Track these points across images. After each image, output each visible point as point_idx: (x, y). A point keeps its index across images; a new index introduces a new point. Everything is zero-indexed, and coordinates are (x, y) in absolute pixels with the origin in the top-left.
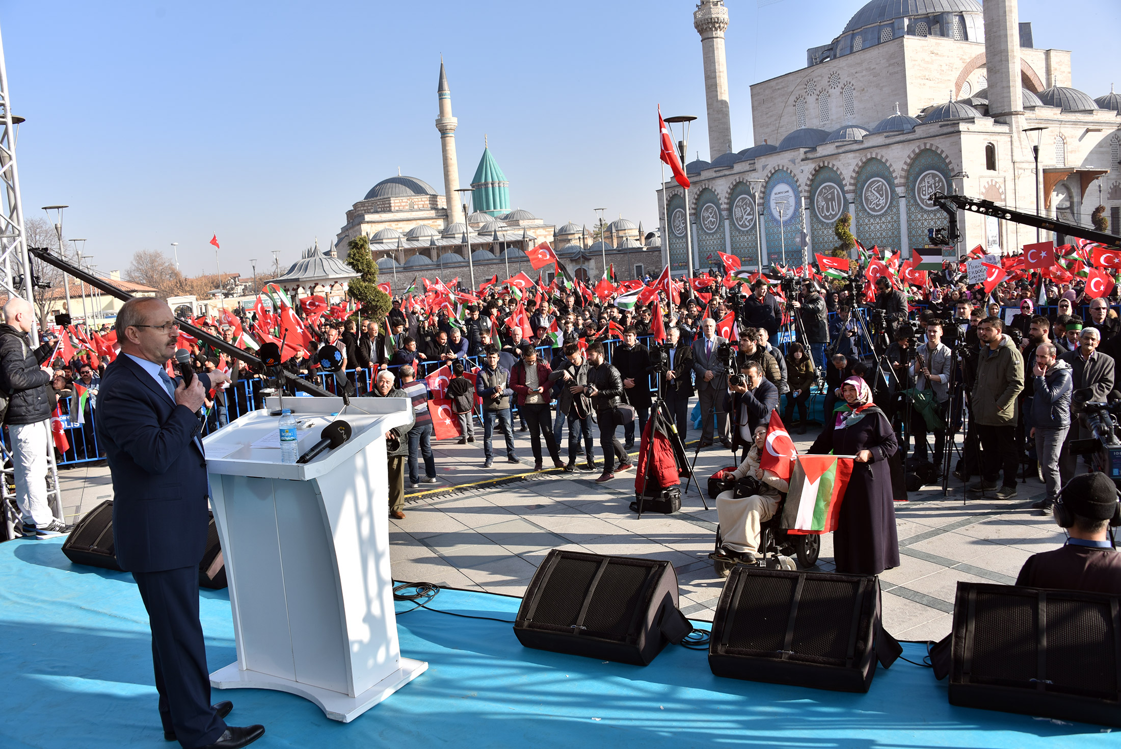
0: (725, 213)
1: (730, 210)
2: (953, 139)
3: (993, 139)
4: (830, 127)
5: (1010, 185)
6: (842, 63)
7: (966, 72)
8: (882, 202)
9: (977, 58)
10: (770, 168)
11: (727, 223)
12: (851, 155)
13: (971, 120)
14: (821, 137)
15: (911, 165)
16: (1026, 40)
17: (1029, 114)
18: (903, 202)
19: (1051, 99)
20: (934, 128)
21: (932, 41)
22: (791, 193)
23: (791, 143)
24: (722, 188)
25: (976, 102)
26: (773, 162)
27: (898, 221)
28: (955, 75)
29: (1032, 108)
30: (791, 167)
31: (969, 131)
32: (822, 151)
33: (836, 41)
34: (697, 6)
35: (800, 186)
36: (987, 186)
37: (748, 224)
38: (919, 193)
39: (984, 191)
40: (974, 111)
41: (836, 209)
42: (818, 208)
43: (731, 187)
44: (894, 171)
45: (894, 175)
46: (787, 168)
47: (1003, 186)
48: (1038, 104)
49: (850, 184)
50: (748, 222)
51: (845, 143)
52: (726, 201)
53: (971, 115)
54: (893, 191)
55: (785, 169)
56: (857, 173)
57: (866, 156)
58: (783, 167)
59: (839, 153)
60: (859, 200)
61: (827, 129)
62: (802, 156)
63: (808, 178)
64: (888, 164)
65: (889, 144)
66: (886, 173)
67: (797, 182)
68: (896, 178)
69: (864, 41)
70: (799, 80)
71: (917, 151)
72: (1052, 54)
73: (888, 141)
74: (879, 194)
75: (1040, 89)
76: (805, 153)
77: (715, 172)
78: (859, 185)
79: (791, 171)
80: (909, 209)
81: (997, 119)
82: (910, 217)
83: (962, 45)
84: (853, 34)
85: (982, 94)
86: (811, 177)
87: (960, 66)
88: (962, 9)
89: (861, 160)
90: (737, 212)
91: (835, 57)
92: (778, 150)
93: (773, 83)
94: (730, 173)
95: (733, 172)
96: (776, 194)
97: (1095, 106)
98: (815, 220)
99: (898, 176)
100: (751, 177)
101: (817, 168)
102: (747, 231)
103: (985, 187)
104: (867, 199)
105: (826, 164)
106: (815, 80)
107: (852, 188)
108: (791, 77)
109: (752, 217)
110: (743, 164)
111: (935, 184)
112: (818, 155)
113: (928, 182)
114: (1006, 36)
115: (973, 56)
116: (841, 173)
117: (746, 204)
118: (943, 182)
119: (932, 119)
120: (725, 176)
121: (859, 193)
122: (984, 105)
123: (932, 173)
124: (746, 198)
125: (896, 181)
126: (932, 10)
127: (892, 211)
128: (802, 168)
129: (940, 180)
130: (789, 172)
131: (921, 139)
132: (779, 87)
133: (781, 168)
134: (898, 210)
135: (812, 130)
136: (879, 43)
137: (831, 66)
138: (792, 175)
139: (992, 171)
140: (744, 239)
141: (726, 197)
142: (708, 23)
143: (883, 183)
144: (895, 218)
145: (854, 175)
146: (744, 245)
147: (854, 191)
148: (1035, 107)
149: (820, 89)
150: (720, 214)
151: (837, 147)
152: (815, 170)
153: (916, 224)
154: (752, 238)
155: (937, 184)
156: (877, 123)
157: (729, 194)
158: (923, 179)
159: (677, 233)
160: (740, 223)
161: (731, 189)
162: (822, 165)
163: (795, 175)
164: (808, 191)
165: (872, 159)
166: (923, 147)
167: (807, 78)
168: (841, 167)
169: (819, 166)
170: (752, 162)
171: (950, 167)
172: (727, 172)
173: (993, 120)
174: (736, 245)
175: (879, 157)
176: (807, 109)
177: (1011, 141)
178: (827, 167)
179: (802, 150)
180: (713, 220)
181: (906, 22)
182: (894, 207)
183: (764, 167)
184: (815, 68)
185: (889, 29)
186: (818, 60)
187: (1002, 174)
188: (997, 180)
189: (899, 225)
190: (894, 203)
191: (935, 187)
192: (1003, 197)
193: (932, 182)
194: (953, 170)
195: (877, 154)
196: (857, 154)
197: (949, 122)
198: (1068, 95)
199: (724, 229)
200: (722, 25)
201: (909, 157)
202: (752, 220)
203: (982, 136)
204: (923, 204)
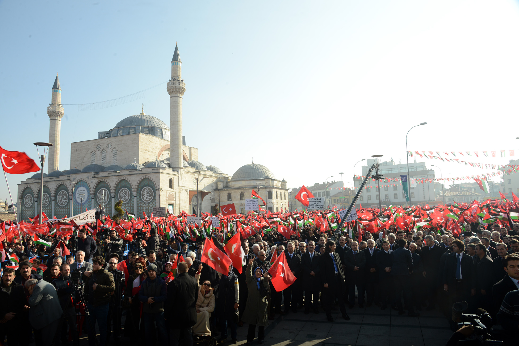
0: (53, 198)
1: (56, 197)
2: (157, 175)
3: (172, 177)
4: (106, 164)
5: (177, 195)
6: (113, 139)
7: (162, 151)
8: (127, 198)
9: (166, 146)
10: (77, 179)
11: (53, 202)
12: (114, 177)
13: (164, 168)
14: (102, 169)
15: (139, 184)
16: (184, 143)
17: (184, 169)
18: (135, 199)
19: (192, 164)
20: (150, 170)
21: (150, 137)
22: (86, 191)
23: (87, 170)
24: (52, 186)
25: (166, 162)
26: (79, 177)
27: (133, 206)
28: (158, 151)
29: (186, 167)
30: (87, 180)
31: (163, 173)
32: (102, 174)
33: (111, 131)
34: (50, 104)
35: (90, 188)
36: (169, 195)
37: (64, 204)
38: (142, 195)
39: (168, 196)
40: (165, 165)
41: (106, 199)
42: (98, 199)
43: (57, 186)
44: (132, 186)
45: (132, 187)
46: (85, 180)
47: (175, 195)
48: (187, 166)
49: (113, 189)
50: (64, 202)
51: (112, 172)
52: (54, 192)
53: (164, 166)
54: (131, 194)
55: (84, 180)
56: (117, 185)
57: (121, 178)
58: (83, 179)
59: (109, 176)
60: (117, 196)
61: (104, 165)
62: (93, 176)
63: (95, 186)
64: (130, 183)
65: (131, 175)
66: (129, 186)
67: (89, 186)
68: (133, 188)
69: (123, 132)
70: (94, 144)
71: (142, 178)
72: (192, 149)
73: (131, 173)
74: (126, 195)
75: (188, 161)
76: (94, 174)
77: (50, 178)
78: (117, 190)
79: (87, 182)
80: (138, 202)
81: (174, 169)
82: (138, 205)
83: (161, 140)
84: (118, 129)
85: (168, 159)
86: (96, 185)
87: (160, 148)
88: (162, 127)
89: (119, 180)
90: (59, 198)
91: (110, 137)
92: (81, 172)
93: (82, 143)
94: (58, 180)
95: (59, 180)
96: (79, 191)
97: (206, 169)
98: (96, 204)
99: (134, 188)
100: (67, 183)
101: (99, 182)
102: (63, 207)
103: (168, 195)
104: (120, 196)
105: (103, 180)
106: (101, 144)
107: (114, 191)
108: (90, 142)
109: (66, 200)
110: (64, 176)
111: (149, 192)
112: (100, 176)
113: (146, 191)
114: (178, 139)
115: (165, 145)
116: (110, 184)
117: (64, 194)
118: (152, 192)
119: (149, 166)
120: (55, 181)
121: (117, 193)
122: (169, 163)
123: (148, 188)
124: (64, 192)
125: (133, 190)
126: (151, 125)
127: (130, 202)
128: (92, 181)
129: (151, 191)
130: (86, 182)
131: (144, 173)
132: (85, 145)
133: (82, 180)
134: (133, 202)
135: (98, 165)
136: (129, 134)
137: (105, 141)
138: (87, 183)
139: (171, 189)
140: (61, 210)
142: (54, 113)
143: (127, 190)
144: (132, 205)
145: (115, 186)
146: (61, 213)
147: (115, 193)
148: (186, 166)
149: (103, 148)
150: (50, 198)
151: (108, 173)
152: (98, 182)
153: (141, 208)
154: (65, 210)
155: (150, 192)
156: (126, 166)
157: (56, 189)
158: (144, 190)
160: (60, 203)
161: (57, 187)
162: (101, 180)
163: (88, 184)
164: (94, 191)
165: (123, 180)
166: (145, 177)
167: (97, 143)
168: (110, 182)
169: (100, 181)
170: (69, 176)
171: (155, 186)
172: (56, 179)
173: (172, 169)
174: (57, 213)
175: (126, 179)
176: (96, 156)
177: (178, 178)
178: (104, 181)
179: (93, 173)
180: (46, 200)
181: (140, 127)
182: (132, 200)
183: (74, 179)
184: (101, 140)
185: (133, 129)
186: (103, 137)
187: (175, 190)
188: (173, 192)
189: (133, 208)
190: (132, 199)
191: (149, 193)
192: (175, 199)
193: (148, 191)
194: (156, 187)
195: (126, 178)
196: (117, 177)
197: (155, 168)
198: (197, 164)
199: (52, 205)
200: (60, 115)
201: (139, 180)
202: (66, 202)
203: (168, 175)
204: (144, 200)
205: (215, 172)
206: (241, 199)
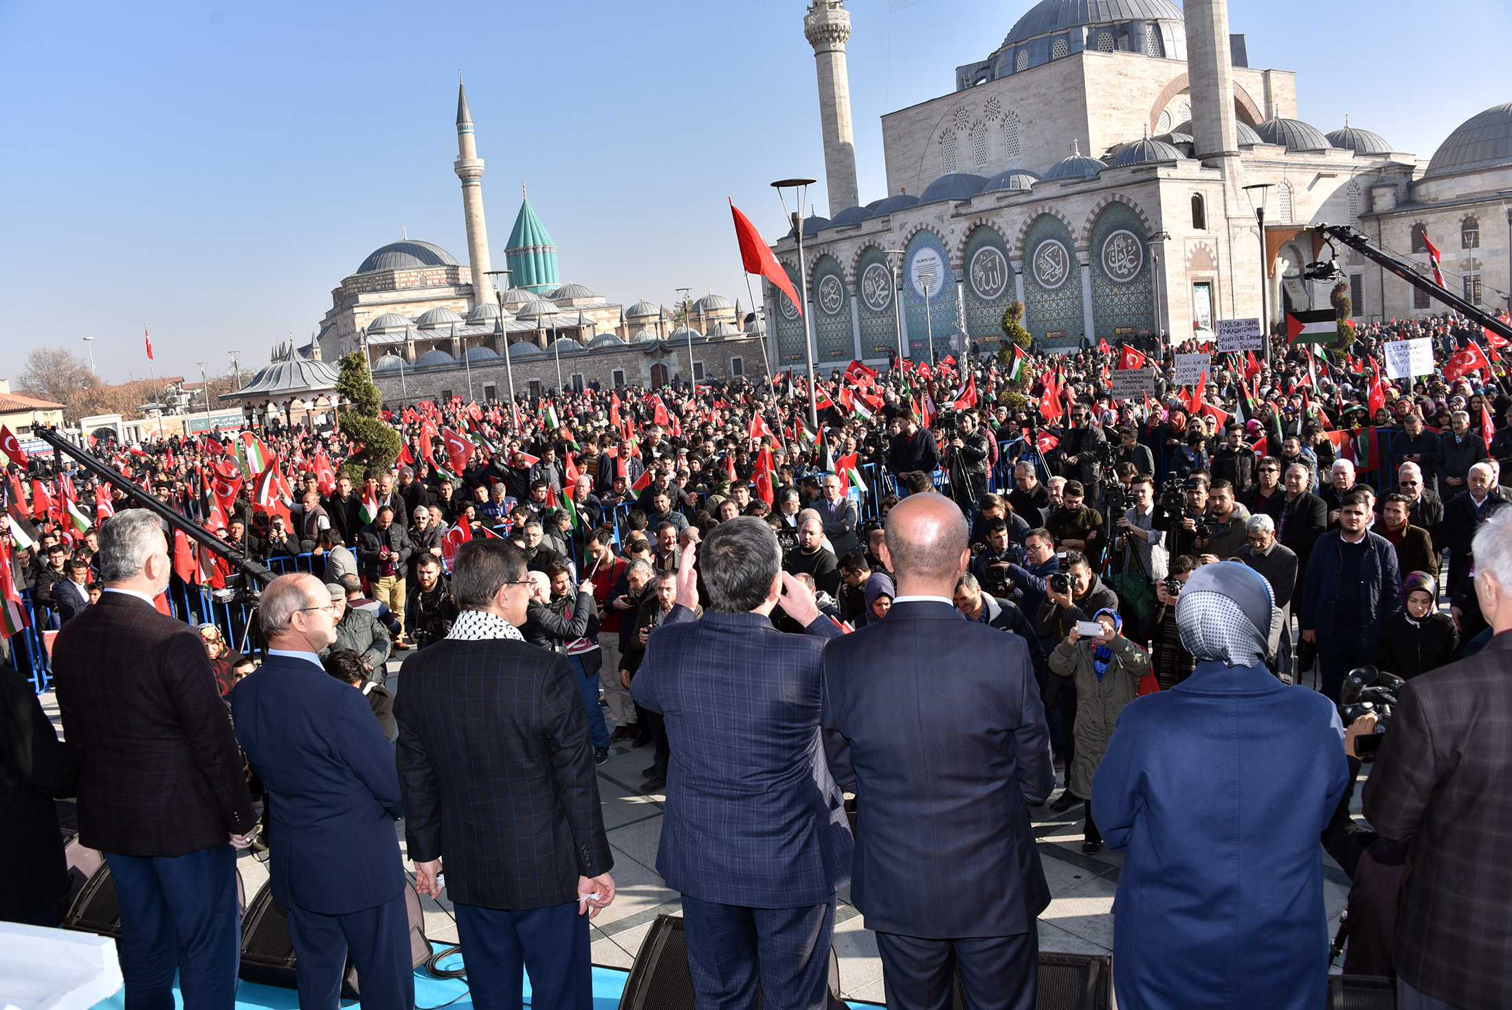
0: (850, 288)
1: (857, 284)
2: (1150, 188)
3: (1199, 188)
4: (989, 171)
5: (1223, 249)
6: (1002, 86)
7: (1164, 99)
8: (1059, 271)
9: (1177, 80)
10: (910, 227)
11: (854, 300)
12: (1016, 210)
13: (1172, 164)
14: (976, 186)
15: (1095, 223)
16: (1240, 59)
17: (1245, 154)
18: (1086, 272)
19: (1275, 134)
20: (1124, 175)
21: (1119, 58)
22: (938, 261)
23: (937, 193)
24: (846, 254)
25: (1179, 138)
26: (914, 219)
27: (1080, 297)
28: (1150, 102)
29: (1249, 147)
30: (938, 226)
31: (1170, 179)
32: (978, 204)
33: (994, 57)
34: (809, 8)
35: (949, 251)
36: (1194, 250)
37: (882, 302)
38: (1106, 260)
39: (1190, 256)
40: (1176, 151)
41: (998, 281)
42: (975, 281)
43: (859, 252)
44: (1073, 231)
45: (1074, 236)
46: (933, 228)
47: (1214, 250)
48: (1256, 142)
49: (1016, 248)
50: (882, 299)
51: (1008, 194)
52: (852, 271)
53: (1172, 157)
54: (1072, 258)
55: (930, 229)
56: (1026, 233)
57: (1036, 211)
58: (927, 225)
59: (1001, 208)
60: (1028, 269)
61: (983, 174)
62: (952, 211)
63: (961, 241)
64: (1065, 222)
65: (1066, 196)
66: (1064, 234)
67: (945, 245)
68: (1076, 239)
69: (1030, 57)
70: (946, 109)
71: (1103, 204)
72: (1272, 75)
73: (1065, 191)
74: (1055, 261)
75: (1258, 121)
76: (956, 207)
77: (837, 232)
78: (1028, 250)
79: (938, 231)
80: (1095, 281)
81: (1205, 161)
82: (1095, 291)
83: (1158, 63)
84: (1016, 47)
85: (1185, 128)
86: (964, 239)
87: (1155, 91)
88: (1157, 15)
89: (1030, 216)
90: (868, 286)
91: (993, 79)
92: (920, 203)
93: (911, 113)
94: (857, 233)
95: (860, 233)
96: (918, 262)
97: (1327, 144)
98: (970, 296)
99: (1079, 238)
100: (885, 241)
101: (973, 227)
102: (881, 312)
103: (1191, 251)
104: (1038, 268)
105: (984, 222)
106: (966, 108)
107: (1018, 253)
108: (935, 105)
109: (887, 292)
110: (874, 221)
111: (1127, 247)
112: (973, 209)
113: (1118, 245)
114: (1214, 53)
115: (1173, 77)
116: (1004, 234)
117: (879, 275)
118: (1137, 245)
119: (1122, 163)
120: (850, 238)
121: (1028, 259)
122: (1189, 143)
123: (1123, 234)
124: (879, 268)
125: (1077, 245)
126: (1119, 17)
127: (1071, 283)
128: (952, 227)
129: (1134, 242)
130: (935, 232)
131: (1107, 188)
132: (920, 118)
133: (924, 227)
134: (1080, 282)
135: (965, 176)
136: (1050, 61)
137: (986, 91)
138: (940, 236)
139: (1200, 231)
140: (877, 322)
141: (851, 267)
142: (824, 31)
143: (1059, 247)
144: (1076, 293)
145: (1021, 236)
146: (877, 330)
147: (1021, 258)
148: (1252, 145)
149: (974, 120)
150: (845, 290)
151: (998, 198)
152: (970, 230)
153: (1104, 301)
154: (887, 321)
155: (1130, 248)
156: (1050, 167)
157: (856, 262)
158: (1111, 241)
159: (787, 315)
160: (872, 301)
161: (859, 256)
162: (978, 223)
163: (943, 237)
164: (961, 258)
165: (1044, 214)
166: (1110, 200)
167: (957, 106)
168: (1004, 226)
169: (975, 224)
170: (886, 218)
171: (1146, 225)
172: (853, 233)
173: (1200, 163)
174: (867, 331)
175: (1053, 213)
176: (957, 148)
177: (1224, 191)
178: (986, 225)
179: (952, 203)
180: (835, 297)
181: (1085, 31)
182: (1075, 278)
183: (902, 226)
184: (966, 93)
185: (1063, 41)
186: (970, 82)
187: (1213, 233)
188: (1207, 242)
189: (1081, 302)
190: (1075, 273)
191: (1128, 252)
192: (1215, 264)
193: (1123, 245)
194: (1150, 229)
195: (1050, 209)
196: (1025, 209)
197: (1143, 167)
198: (1293, 129)
199: (850, 309)
200: (842, 35)
201: (1092, 211)
202: (887, 296)
203: (1187, 185)
204: (1112, 273)
205: (1360, 151)
206: (1465, 246)
